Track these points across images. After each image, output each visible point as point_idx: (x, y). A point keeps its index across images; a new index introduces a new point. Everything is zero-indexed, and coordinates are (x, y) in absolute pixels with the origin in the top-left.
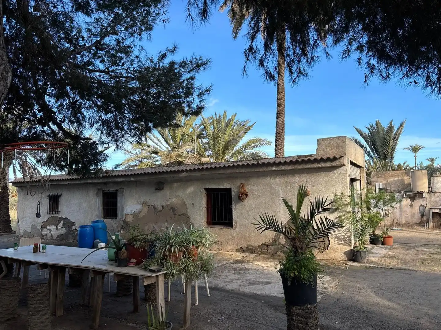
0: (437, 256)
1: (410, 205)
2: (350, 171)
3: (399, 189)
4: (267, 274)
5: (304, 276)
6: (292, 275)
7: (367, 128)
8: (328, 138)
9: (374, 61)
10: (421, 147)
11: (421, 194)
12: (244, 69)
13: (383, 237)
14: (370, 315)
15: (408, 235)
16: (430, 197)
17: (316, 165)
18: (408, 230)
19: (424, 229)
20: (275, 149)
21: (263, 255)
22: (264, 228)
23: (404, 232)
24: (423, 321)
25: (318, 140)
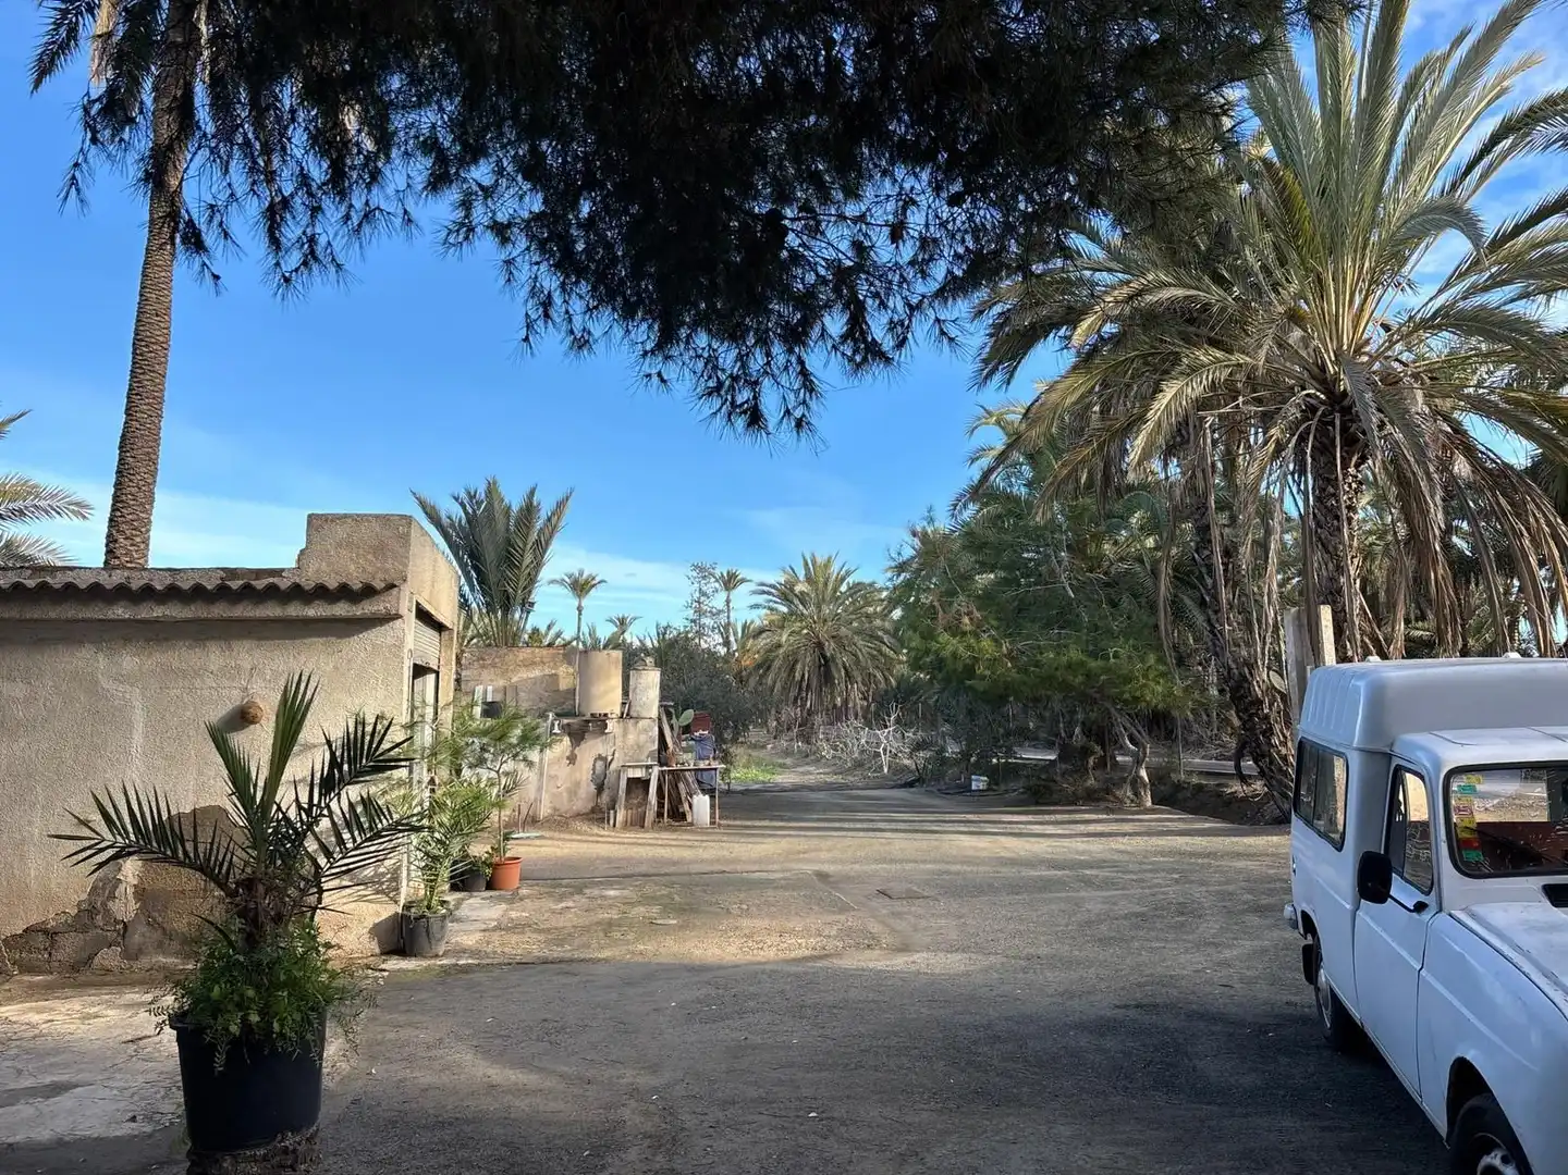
0: (642, 909)
1: (568, 758)
2: (414, 640)
3: (542, 705)
4: (56, 1051)
5: (282, 1026)
6: (234, 1029)
7: (456, 499)
8: (346, 516)
9: (550, 282)
10: (598, 579)
11: (600, 722)
12: (74, 177)
13: (491, 864)
14: (467, 1129)
15: (559, 852)
16: (625, 733)
17: (294, 610)
18: (556, 835)
19: (603, 833)
20: (109, 536)
21: (27, 978)
22: (110, 852)
23: (550, 842)
24: (626, 1113)
25: (310, 516)
